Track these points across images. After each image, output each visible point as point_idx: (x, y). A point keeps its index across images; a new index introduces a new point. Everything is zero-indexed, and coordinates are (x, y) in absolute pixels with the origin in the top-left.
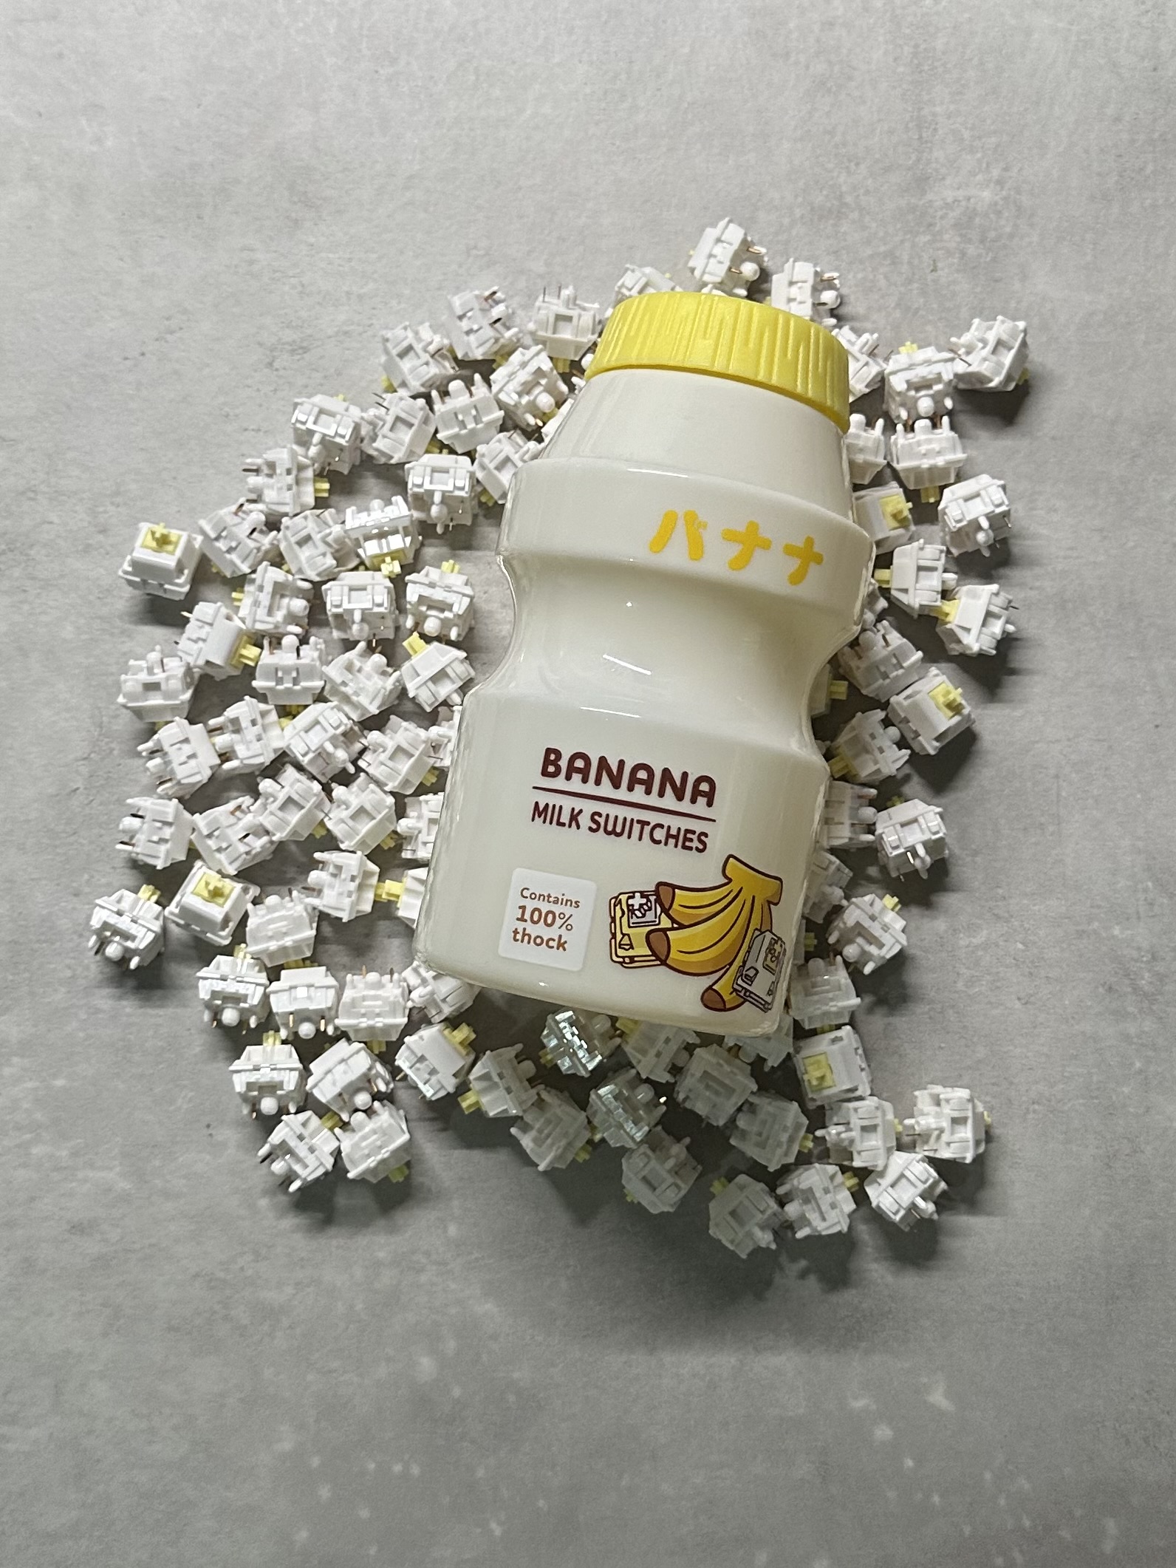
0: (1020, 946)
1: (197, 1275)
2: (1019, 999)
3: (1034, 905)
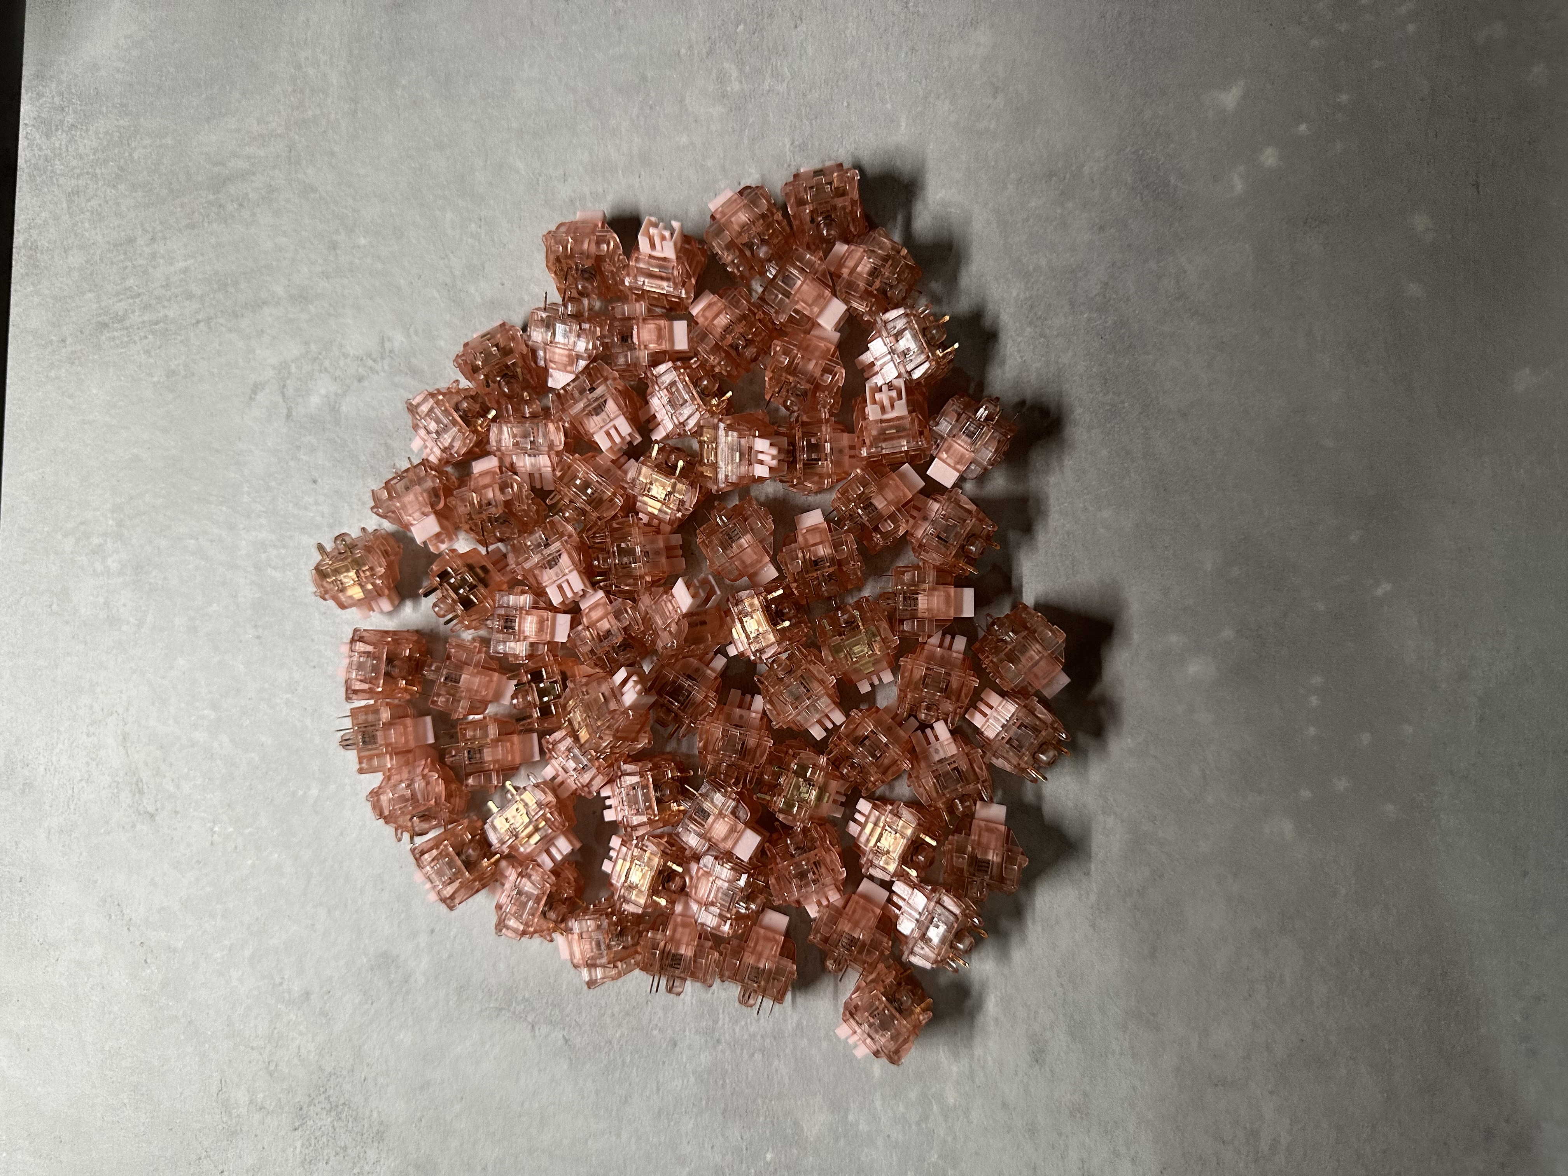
0: (741, 27)
2: (796, 27)
3: (698, 15)
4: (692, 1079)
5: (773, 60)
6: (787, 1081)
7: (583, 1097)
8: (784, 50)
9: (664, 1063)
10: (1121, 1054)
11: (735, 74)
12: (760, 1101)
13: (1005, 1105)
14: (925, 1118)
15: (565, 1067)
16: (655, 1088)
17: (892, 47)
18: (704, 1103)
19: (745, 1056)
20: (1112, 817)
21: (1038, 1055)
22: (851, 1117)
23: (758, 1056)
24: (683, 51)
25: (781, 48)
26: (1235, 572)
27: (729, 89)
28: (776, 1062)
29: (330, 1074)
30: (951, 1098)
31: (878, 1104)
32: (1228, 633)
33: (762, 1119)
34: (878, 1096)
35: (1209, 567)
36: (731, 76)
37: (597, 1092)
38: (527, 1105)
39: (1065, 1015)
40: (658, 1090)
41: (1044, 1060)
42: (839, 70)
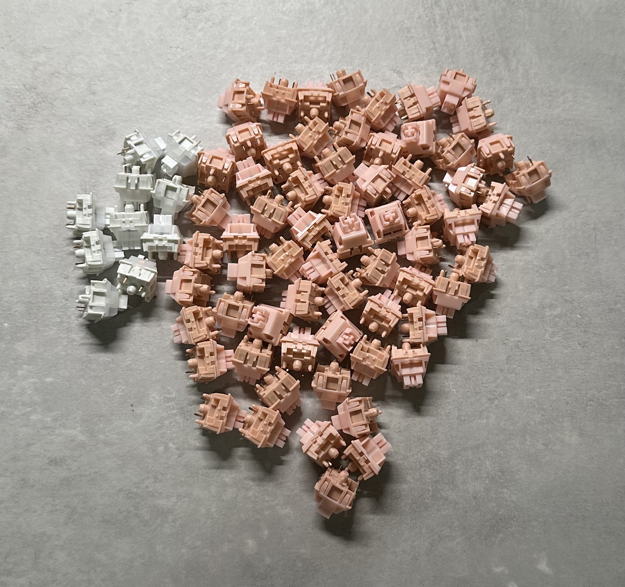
0: (579, 316)
1: (120, 490)
2: (579, 344)
3: (586, 295)
4: (48, 286)
5: (562, 332)
6: (45, 334)
7: (39, 232)
8: (567, 338)
9: (56, 272)
10: (53, 505)
11: (555, 313)
12: (35, 320)
13: (29, 445)
14: (24, 404)
15: (55, 223)
16: (44, 268)
17: (569, 392)
18: (35, 292)
19: (58, 314)
20: (176, 500)
21: (54, 462)
22: (25, 366)
23: (58, 320)
24: (567, 287)
25: (568, 336)
26: (300, 565)
27: (547, 310)
28: (55, 329)
29: (52, 104)
30: (33, 417)
31: (32, 380)
32: (268, 560)
33: (26, 321)
34: (36, 380)
35: (302, 551)
36: (554, 311)
37: (42, 239)
38: (36, 203)
39: (75, 476)
40: (42, 269)
41: (51, 465)
42: (556, 365)
